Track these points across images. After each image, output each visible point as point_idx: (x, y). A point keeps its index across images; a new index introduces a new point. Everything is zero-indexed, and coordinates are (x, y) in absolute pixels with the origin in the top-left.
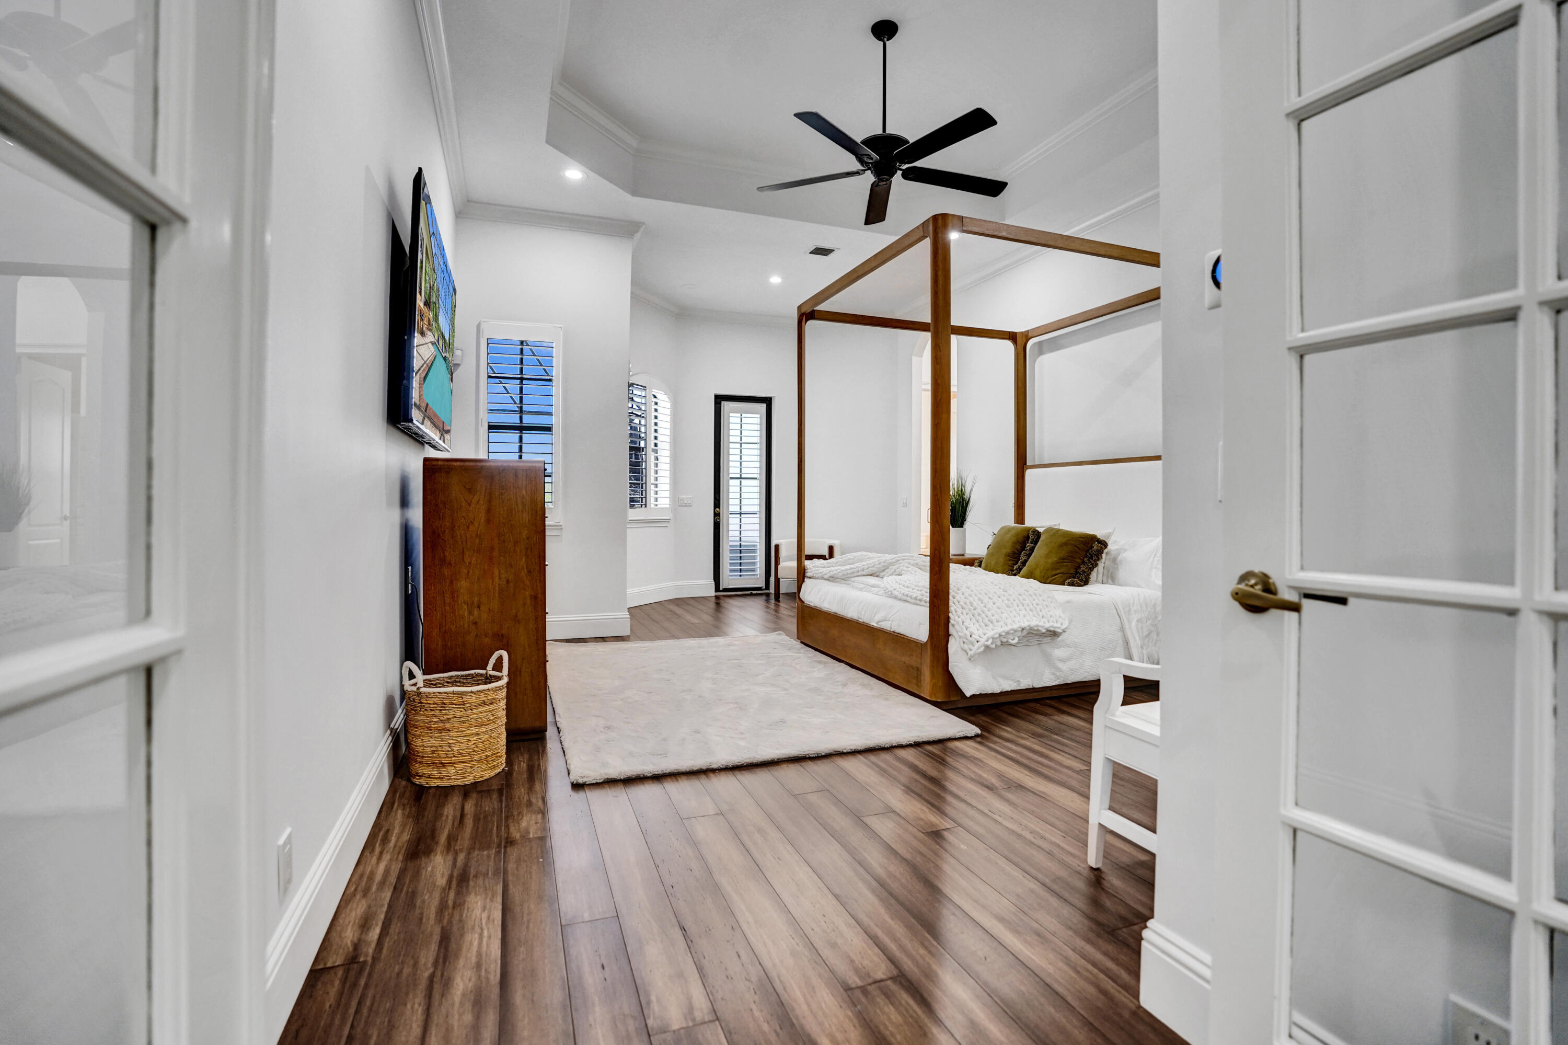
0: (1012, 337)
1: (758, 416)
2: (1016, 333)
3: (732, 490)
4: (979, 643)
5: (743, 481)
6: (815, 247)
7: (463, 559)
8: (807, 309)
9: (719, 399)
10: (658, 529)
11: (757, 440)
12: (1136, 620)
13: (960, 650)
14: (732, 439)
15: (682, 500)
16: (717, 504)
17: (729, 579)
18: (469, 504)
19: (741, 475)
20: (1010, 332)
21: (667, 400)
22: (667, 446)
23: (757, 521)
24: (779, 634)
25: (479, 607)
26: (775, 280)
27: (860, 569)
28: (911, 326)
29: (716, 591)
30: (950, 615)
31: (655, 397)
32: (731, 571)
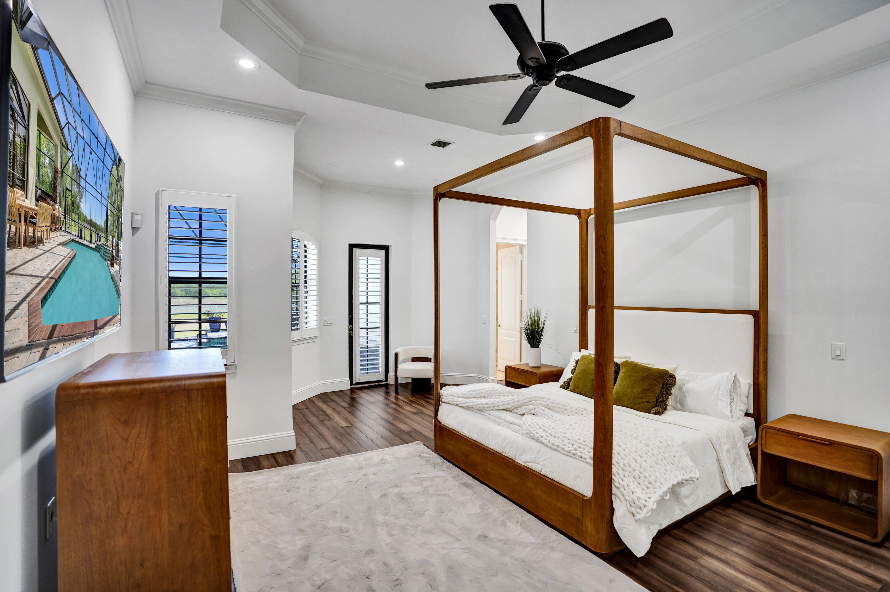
0: (578, 213)
1: (379, 259)
2: (581, 210)
3: (360, 311)
4: (647, 508)
5: (369, 305)
6: (437, 140)
7: (119, 508)
8: (442, 190)
9: (352, 247)
10: (308, 344)
11: (378, 276)
12: (725, 451)
13: (627, 512)
14: (361, 276)
15: (326, 321)
16: (351, 322)
17: (360, 377)
18: (126, 441)
19: (367, 301)
20: (577, 209)
21: (314, 248)
22: (315, 283)
23: (378, 333)
24: (418, 444)
25: (142, 565)
26: (399, 163)
27: (496, 405)
28: (514, 204)
29: (351, 385)
30: (613, 477)
31: (305, 246)
32: (361, 370)
